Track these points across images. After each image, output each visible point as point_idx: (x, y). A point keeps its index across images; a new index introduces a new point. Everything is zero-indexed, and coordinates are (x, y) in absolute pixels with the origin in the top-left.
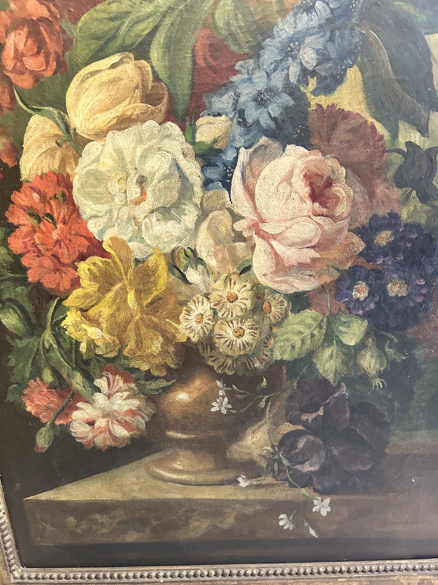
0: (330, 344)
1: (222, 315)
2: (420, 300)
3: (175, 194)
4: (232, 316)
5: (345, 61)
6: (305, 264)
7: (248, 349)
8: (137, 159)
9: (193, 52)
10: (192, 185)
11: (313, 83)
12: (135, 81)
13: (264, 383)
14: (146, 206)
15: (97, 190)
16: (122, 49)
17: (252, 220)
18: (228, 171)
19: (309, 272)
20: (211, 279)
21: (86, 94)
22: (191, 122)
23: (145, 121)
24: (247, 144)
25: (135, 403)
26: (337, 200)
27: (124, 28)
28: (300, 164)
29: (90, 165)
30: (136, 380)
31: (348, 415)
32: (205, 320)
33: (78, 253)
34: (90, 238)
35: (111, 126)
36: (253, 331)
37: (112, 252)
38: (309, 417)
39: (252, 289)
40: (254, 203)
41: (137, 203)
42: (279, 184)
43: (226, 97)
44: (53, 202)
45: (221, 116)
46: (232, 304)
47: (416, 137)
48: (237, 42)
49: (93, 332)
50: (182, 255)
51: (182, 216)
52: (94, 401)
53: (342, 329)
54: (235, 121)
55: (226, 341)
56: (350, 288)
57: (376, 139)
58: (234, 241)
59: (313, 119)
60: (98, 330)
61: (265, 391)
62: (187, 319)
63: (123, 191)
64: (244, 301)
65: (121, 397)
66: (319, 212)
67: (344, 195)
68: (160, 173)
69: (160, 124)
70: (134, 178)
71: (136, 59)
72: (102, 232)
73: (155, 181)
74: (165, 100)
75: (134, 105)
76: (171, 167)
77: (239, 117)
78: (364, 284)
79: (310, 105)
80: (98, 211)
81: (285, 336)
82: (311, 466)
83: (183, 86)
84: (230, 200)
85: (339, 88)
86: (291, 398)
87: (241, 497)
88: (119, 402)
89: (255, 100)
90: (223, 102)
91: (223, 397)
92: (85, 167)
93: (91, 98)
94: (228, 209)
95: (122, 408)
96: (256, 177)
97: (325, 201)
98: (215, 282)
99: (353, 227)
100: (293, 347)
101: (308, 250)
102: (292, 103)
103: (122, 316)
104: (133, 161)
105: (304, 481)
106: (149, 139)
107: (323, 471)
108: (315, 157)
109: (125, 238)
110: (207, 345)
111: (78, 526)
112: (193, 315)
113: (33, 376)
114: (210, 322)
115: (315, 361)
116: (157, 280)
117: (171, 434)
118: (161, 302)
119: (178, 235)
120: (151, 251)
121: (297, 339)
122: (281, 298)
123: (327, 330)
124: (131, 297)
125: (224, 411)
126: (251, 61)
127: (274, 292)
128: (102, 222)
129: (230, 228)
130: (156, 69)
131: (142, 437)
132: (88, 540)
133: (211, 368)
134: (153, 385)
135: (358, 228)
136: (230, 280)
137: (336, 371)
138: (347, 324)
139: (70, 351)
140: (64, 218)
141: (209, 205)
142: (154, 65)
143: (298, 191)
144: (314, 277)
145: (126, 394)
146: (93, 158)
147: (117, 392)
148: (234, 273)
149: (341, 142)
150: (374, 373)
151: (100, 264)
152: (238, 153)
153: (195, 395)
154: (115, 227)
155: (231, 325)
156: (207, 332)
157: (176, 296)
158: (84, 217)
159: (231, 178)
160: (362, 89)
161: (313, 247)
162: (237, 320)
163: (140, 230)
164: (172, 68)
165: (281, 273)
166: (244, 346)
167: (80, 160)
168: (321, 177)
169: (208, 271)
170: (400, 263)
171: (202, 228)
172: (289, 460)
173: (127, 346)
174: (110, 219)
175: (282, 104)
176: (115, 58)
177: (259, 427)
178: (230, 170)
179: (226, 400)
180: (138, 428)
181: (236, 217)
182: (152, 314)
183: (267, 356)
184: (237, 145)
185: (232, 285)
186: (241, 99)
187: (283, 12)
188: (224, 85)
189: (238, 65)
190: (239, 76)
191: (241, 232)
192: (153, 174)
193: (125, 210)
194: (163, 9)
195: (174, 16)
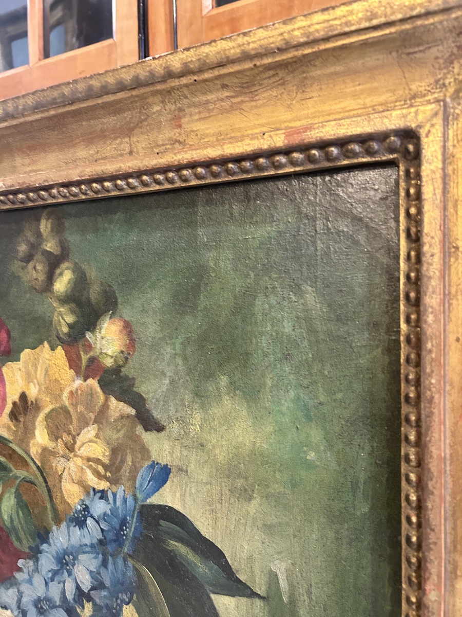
5: (120, 595)
11: (88, 609)
43: (11, 591)
45: (7, 610)
48: (19, 539)
89: (36, 605)
90: (8, 595)
126: (31, 563)
186: (24, 600)
187: (58, 520)
188: (9, 578)
189: (20, 563)
190: (21, 573)
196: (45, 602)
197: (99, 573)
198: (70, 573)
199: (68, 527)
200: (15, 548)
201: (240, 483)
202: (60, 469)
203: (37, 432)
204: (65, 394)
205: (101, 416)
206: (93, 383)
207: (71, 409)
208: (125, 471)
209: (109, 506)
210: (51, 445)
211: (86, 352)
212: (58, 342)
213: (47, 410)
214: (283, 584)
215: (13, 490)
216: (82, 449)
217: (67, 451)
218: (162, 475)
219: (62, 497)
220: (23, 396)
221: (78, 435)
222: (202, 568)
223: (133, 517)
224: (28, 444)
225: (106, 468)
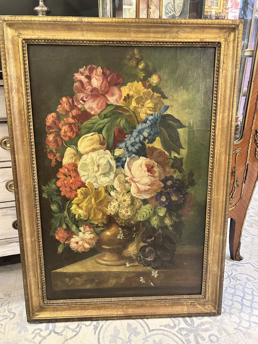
0: (155, 216)
1: (121, 206)
2: (182, 202)
3: (108, 169)
4: (124, 206)
5: (155, 135)
6: (146, 190)
7: (129, 217)
9: (114, 132)
10: (113, 167)
11: (147, 141)
12: (98, 139)
13: (135, 229)
14: (99, 173)
15: (85, 168)
16: (95, 131)
17: (131, 177)
20: (118, 195)
21: (84, 142)
22: (113, 150)
23: (100, 150)
24: (129, 156)
25: (92, 236)
26: (155, 172)
27: (95, 126)
28: (144, 162)
30: (93, 228)
31: (162, 240)
32: (116, 207)
33: (78, 187)
34: (82, 182)
35: (90, 151)
36: (131, 211)
37: (88, 186)
38: (149, 240)
39: (130, 198)
40: (131, 172)
41: (97, 172)
42: (138, 167)
44: (71, 172)
45: (122, 149)
46: (124, 202)
47: (176, 155)
48: (126, 130)
49: (80, 211)
50: (109, 187)
51: (110, 176)
52: (79, 235)
53: (158, 210)
54: (126, 150)
55: (122, 215)
56: (160, 198)
57: (165, 155)
58: (125, 183)
59: (147, 150)
60: (82, 211)
61: (135, 231)
62: (110, 207)
63: (93, 168)
64: (128, 201)
65: (88, 233)
66: (150, 175)
67: (157, 170)
68: (104, 163)
69: (104, 151)
70: (96, 165)
71: (98, 134)
72: (86, 180)
73: (102, 166)
74: (106, 144)
75: (97, 145)
76: (107, 162)
77: (127, 149)
78: (164, 196)
79: (147, 146)
80: (85, 174)
81: (141, 213)
82: (150, 259)
83: (111, 141)
84: (124, 171)
85: (154, 142)
86: (143, 234)
87: (127, 270)
88: (87, 235)
89: (131, 145)
90: (123, 145)
91: (121, 233)
92: (82, 162)
94: (123, 174)
95: (88, 237)
96: (131, 165)
97: (151, 172)
99: (160, 180)
100: (144, 216)
102: (141, 146)
103: (90, 206)
104: (96, 161)
105: (148, 264)
106: (101, 155)
107: (155, 260)
108: (148, 160)
109: (92, 182)
110: (116, 216)
111: (69, 282)
112: (112, 206)
113: (59, 226)
115: (151, 221)
116: (101, 195)
117: (104, 247)
118: (102, 202)
119: (108, 181)
120: (100, 186)
121: (145, 214)
122: (140, 201)
123: (154, 211)
124: (93, 200)
125: (121, 238)
126: (130, 135)
127: (138, 199)
128: (86, 177)
129: (124, 179)
131: (94, 248)
132: (73, 288)
133: (117, 223)
134: (98, 230)
136: (124, 195)
137: (157, 224)
138: (160, 209)
139: (72, 217)
140: (74, 176)
141: (118, 173)
142: (103, 135)
143: (144, 169)
144: (149, 194)
145: (89, 232)
146: (84, 159)
147: (87, 232)
148: (125, 193)
149: (155, 156)
150: (169, 225)
151: (84, 190)
152: (126, 158)
153: (112, 233)
154: (90, 179)
155: (124, 209)
156: (116, 212)
157: (107, 200)
158: (81, 176)
159: (124, 165)
160: (160, 142)
161: (148, 185)
162: (126, 208)
163: (97, 180)
164: (109, 136)
165: (139, 193)
166: (128, 216)
167: (81, 160)
168: (150, 165)
169: (117, 192)
170: (175, 190)
171: (115, 179)
172: (143, 256)
173: (91, 216)
174: (88, 176)
175: (138, 146)
176: (93, 133)
177: (133, 244)
178: (124, 163)
179: (122, 234)
180: (93, 245)
181: (126, 176)
182: (99, 206)
183: (135, 219)
184: (126, 156)
185: (124, 197)
186: (127, 145)
187: (138, 123)
188: (123, 141)
189: (126, 136)
190: (127, 138)
191: (127, 180)
192: (102, 164)
193: (93, 174)
194: (106, 122)
195: (109, 123)
196: (134, 143)
197: (150, 132)
198: (142, 134)
199: (142, 124)
200: (125, 133)
201: (184, 107)
202: (139, 111)
203: (132, 103)
204: (141, 93)
205: (152, 97)
206: (150, 90)
207: (143, 96)
208: (158, 109)
209: (153, 117)
210: (137, 106)
211: (148, 83)
212: (140, 80)
213: (136, 97)
214: (192, 123)
215: (124, 119)
216: (146, 105)
217: (142, 106)
218: (167, 108)
219: (140, 117)
220: (128, 95)
221: (145, 102)
222: (175, 124)
223: (159, 118)
224: (129, 106)
225: (153, 109)
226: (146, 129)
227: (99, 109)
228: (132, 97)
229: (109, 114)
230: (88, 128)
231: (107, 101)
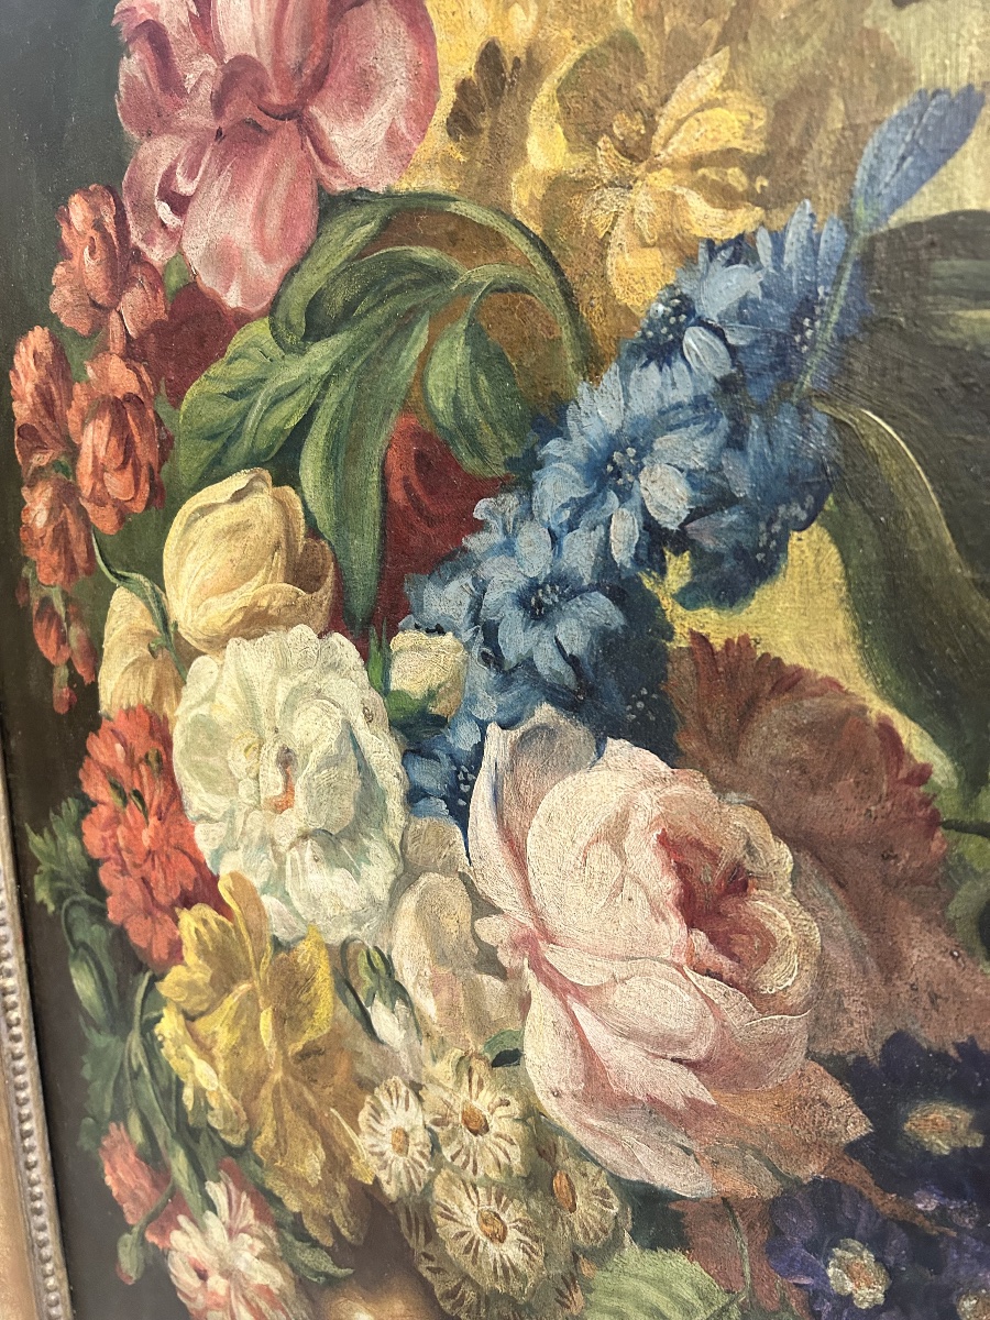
1: (453, 1158)
3: (349, 805)
4: (475, 1172)
5: (782, 509)
6: (668, 1107)
7: (515, 1285)
8: (278, 708)
9: (383, 472)
10: (384, 793)
11: (679, 570)
12: (274, 532)
14: (294, 821)
15: (211, 760)
16: (252, 462)
17: (522, 925)
18: (461, 777)
19: (680, 1138)
20: (424, 1049)
21: (194, 552)
22: (380, 640)
23: (293, 625)
24: (504, 717)
25: (275, 1278)
26: (768, 946)
27: (253, 416)
28: (648, 800)
29: (199, 704)
30: (278, 1226)
32: (413, 1151)
33: (179, 890)
34: (198, 864)
35: (234, 627)
36: (527, 1239)
37: (234, 907)
39: (523, 1120)
40: (525, 877)
41: (281, 806)
42: (589, 844)
43: (454, 586)
44: (143, 768)
45: (444, 633)
46: (475, 1138)
48: (477, 450)
49: (204, 1073)
50: (363, 962)
51: (363, 864)
52: (206, 1227)
54: (476, 652)
55: (463, 1234)
56: (821, 1248)
57: (903, 774)
58: (478, 968)
59: (680, 674)
60: (212, 1073)
62: (374, 1130)
63: (253, 775)
64: (503, 1143)
65: (252, 1246)
66: (709, 965)
67: (790, 933)
68: (320, 748)
69: (320, 637)
70: (271, 752)
71: (277, 483)
72: (218, 855)
73: (311, 767)
74: (329, 580)
75: (272, 586)
76: (339, 742)
77: (485, 644)
78: (868, 1257)
79: (673, 633)
80: (211, 808)
81: (614, 1303)
83: (364, 549)
84: (468, 855)
85: (763, 593)
88: (248, 1256)
89: (522, 601)
90: (447, 598)
92: (192, 708)
93: (201, 563)
94: (463, 876)
95: (253, 1273)
96: (528, 811)
97: (726, 933)
98: (435, 1061)
99: (823, 1049)
101: (676, 1067)
102: (617, 619)
103: (250, 1061)
104: (270, 712)
106: (300, 668)
108: (689, 789)
109: (256, 883)
110: (416, 1219)
112: (388, 1125)
113: (114, 1118)
114: (424, 1162)
116: (314, 1004)
118: (321, 1059)
119: (353, 907)
120: (301, 929)
122: (602, 1183)
124: (266, 1021)
126: (511, 501)
127: (582, 1153)
128: (217, 833)
129: (466, 929)
130: (313, 507)
133: (427, 1289)
134: (306, 1257)
135: (841, 1058)
136: (470, 1071)
139: (169, 1093)
140: (159, 806)
141: (420, 855)
142: (307, 498)
143: (646, 881)
144: (696, 1160)
145: (259, 1246)
146: (204, 690)
147: (244, 1231)
148: (479, 1056)
149: (774, 762)
151: (214, 925)
152: (484, 735)
154: (240, 851)
155: (473, 1195)
156: (417, 1186)
158: (191, 814)
159: (467, 797)
160: (842, 601)
161: (692, 1066)
162: (488, 1190)
163: (281, 871)
164: (344, 503)
165: (601, 1106)
166: (505, 1269)
167: (185, 692)
168: (714, 857)
169: (419, 1027)
171: (404, 908)
173: (260, 1134)
174: (231, 831)
175: (592, 621)
176: (238, 481)
178: (465, 775)
181: (482, 906)
182: (304, 1083)
184: (482, 713)
185: (475, 1087)
186: (491, 598)
187: (592, 365)
188: (451, 556)
189: (481, 510)
190: (483, 536)
191: (494, 949)
192: (308, 749)
193: (256, 816)
194: (324, 369)
195: (344, 385)
196: (548, 589)
197: (717, 469)
198: (624, 494)
199: (625, 372)
200: (467, 476)
202: (601, 221)
203: (533, 144)
204: (622, 3)
205: (745, 17)
207: (642, 37)
208: (820, 157)
209: (761, 276)
210: (573, 164)
213: (562, 69)
215: (462, 326)
216: (675, 140)
217: (626, 163)
218: (951, 122)
219: (609, 297)
220: (490, 56)
221: (665, 100)
223: (837, 283)
224: (503, 186)
225: (753, 166)
226: (671, 436)
227: (269, 259)
228: (532, 67)
229: (339, 300)
230: (213, 437)
231: (322, 169)
